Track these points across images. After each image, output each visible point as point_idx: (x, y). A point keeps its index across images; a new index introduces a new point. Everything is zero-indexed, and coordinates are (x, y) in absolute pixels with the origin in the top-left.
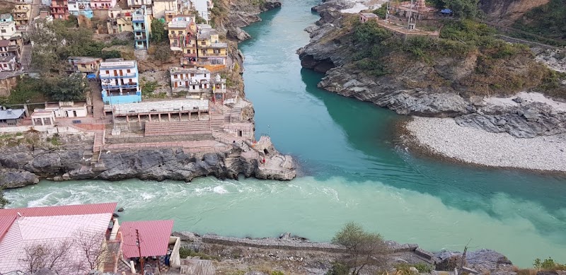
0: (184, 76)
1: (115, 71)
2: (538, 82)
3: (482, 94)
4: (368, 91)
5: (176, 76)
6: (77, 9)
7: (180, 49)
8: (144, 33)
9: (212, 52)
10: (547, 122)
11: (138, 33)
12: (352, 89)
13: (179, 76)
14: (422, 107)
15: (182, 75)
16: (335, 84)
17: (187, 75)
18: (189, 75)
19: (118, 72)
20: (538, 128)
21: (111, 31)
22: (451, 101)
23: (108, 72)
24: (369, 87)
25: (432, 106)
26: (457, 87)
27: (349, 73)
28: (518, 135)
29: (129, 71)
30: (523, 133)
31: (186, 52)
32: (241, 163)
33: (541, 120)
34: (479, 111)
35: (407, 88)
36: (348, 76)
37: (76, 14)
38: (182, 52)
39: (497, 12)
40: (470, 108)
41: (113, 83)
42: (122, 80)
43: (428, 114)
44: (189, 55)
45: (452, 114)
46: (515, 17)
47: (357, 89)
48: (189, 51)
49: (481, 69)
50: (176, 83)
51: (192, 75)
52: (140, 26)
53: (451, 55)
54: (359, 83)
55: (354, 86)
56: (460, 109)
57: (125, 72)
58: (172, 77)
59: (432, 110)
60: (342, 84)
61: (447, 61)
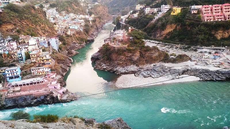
0: (36, 70)
1: (11, 71)
2: (162, 58)
3: (144, 64)
4: (108, 67)
5: (33, 70)
6: (2, 51)
7: (35, 61)
8: (22, 57)
9: (46, 61)
10: (164, 71)
11: (20, 57)
12: (103, 67)
13: (34, 70)
14: (123, 71)
15: (35, 70)
16: (98, 66)
17: (37, 69)
18: (38, 69)
19: (12, 71)
20: (160, 74)
21: (13, 58)
22: (133, 68)
23: (8, 72)
24: (108, 66)
25: (127, 70)
26: (135, 63)
27: (102, 62)
28: (154, 77)
29: (15, 70)
30: (155, 76)
31: (37, 61)
32: (52, 98)
33: (162, 71)
34: (142, 70)
35: (119, 65)
36: (102, 63)
37: (2, 53)
38: (36, 62)
39: (159, 35)
40: (139, 70)
41: (10, 75)
42: (14, 74)
43: (125, 73)
44: (38, 63)
45: (133, 72)
46: (164, 36)
47: (105, 67)
48: (38, 61)
49: (142, 56)
50: (33, 73)
51: (39, 69)
52: (20, 55)
53: (131, 52)
54: (105, 65)
55: (104, 66)
56: (136, 70)
57: (14, 71)
58: (32, 71)
59: (127, 72)
60: (101, 66)
61: (130, 54)
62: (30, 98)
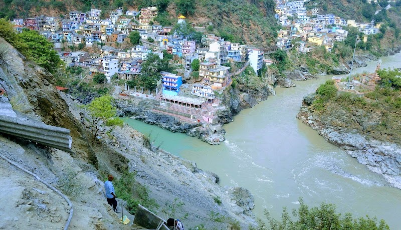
5: (195, 87)
6: (176, 51)
7: (204, 76)
9: (216, 79)
11: (188, 65)
12: (308, 121)
14: (335, 139)
15: (198, 87)
19: (171, 80)
24: (316, 121)
25: (341, 140)
26: (365, 131)
28: (384, 171)
29: (175, 80)
30: (389, 170)
34: (370, 150)
35: (332, 126)
36: (310, 113)
37: (174, 54)
40: (365, 147)
41: (168, 84)
42: (172, 84)
43: (335, 144)
44: (206, 79)
50: (194, 91)
51: (202, 88)
56: (358, 145)
60: (307, 117)
61: (361, 112)
62: (173, 121)
